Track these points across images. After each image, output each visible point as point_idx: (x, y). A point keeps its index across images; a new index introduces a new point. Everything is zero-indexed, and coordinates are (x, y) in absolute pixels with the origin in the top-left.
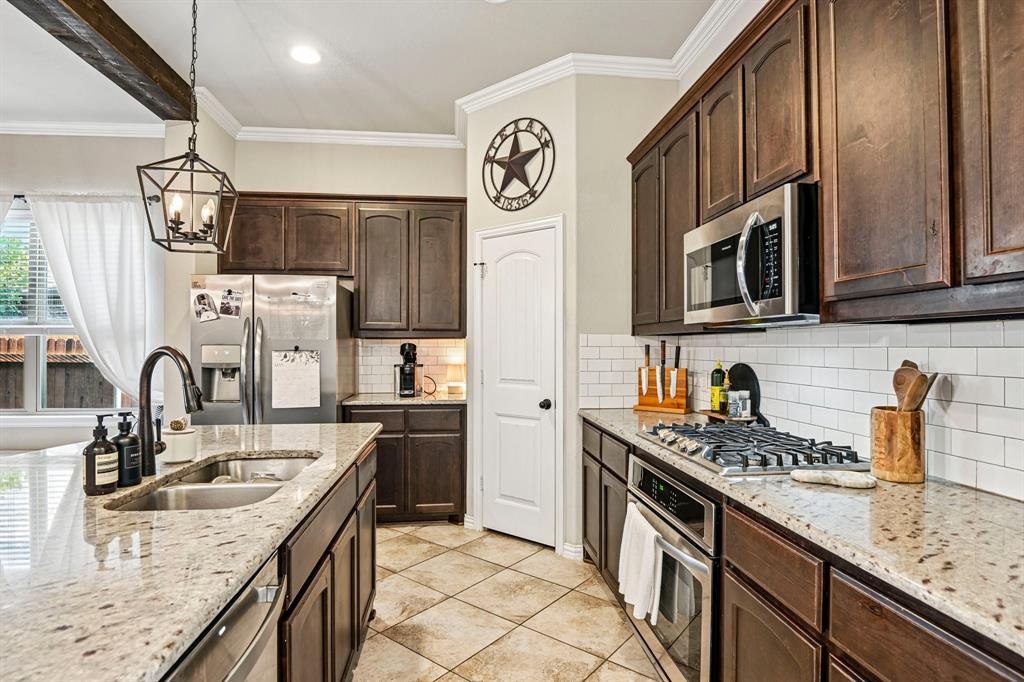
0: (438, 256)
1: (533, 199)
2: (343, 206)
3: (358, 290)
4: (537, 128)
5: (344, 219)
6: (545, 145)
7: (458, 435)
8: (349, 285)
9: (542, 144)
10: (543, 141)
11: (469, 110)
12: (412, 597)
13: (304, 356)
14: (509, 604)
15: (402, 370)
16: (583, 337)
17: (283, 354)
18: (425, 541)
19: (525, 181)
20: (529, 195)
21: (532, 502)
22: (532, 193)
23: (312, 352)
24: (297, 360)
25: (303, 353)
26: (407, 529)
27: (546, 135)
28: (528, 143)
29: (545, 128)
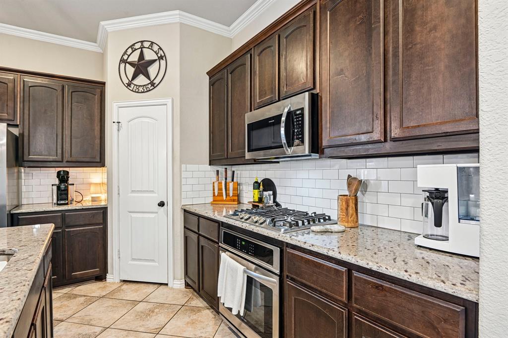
0: (85, 116)
1: (152, 87)
2: (11, 76)
3: (22, 135)
4: (156, 48)
5: (10, 85)
6: (161, 58)
7: (102, 226)
8: (15, 131)
9: (159, 57)
10: (159, 55)
11: (110, 29)
12: (79, 334)
14: (147, 323)
15: (59, 188)
16: (183, 166)
18: (81, 296)
19: (148, 77)
20: (150, 85)
21: (153, 261)
22: (152, 84)
26: (66, 290)
27: (161, 52)
28: (149, 55)
29: (160, 48)
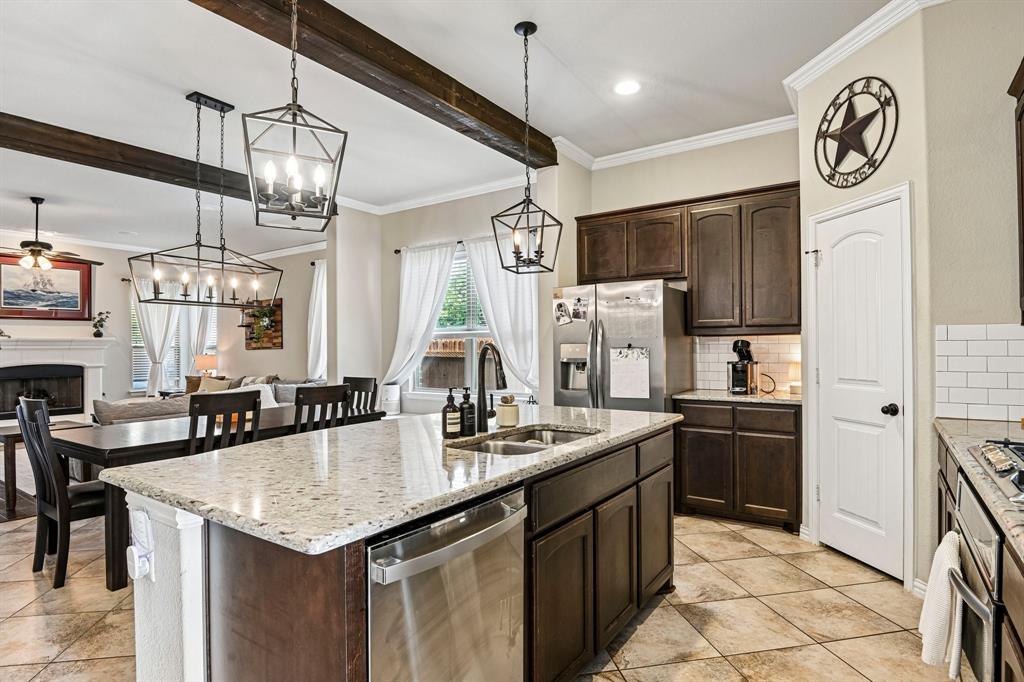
0: (773, 248)
1: (872, 169)
2: (678, 212)
3: (690, 290)
4: (875, 86)
5: (677, 224)
6: (884, 104)
7: (792, 438)
8: (683, 286)
9: (882, 104)
10: (882, 99)
12: (715, 586)
13: (636, 353)
14: (815, 621)
15: (734, 367)
17: (619, 350)
18: (749, 542)
19: (863, 151)
20: (867, 166)
21: (875, 523)
22: (871, 162)
23: (642, 348)
24: (630, 356)
25: (635, 350)
26: (736, 527)
27: (887, 92)
28: (864, 105)
29: (885, 84)
